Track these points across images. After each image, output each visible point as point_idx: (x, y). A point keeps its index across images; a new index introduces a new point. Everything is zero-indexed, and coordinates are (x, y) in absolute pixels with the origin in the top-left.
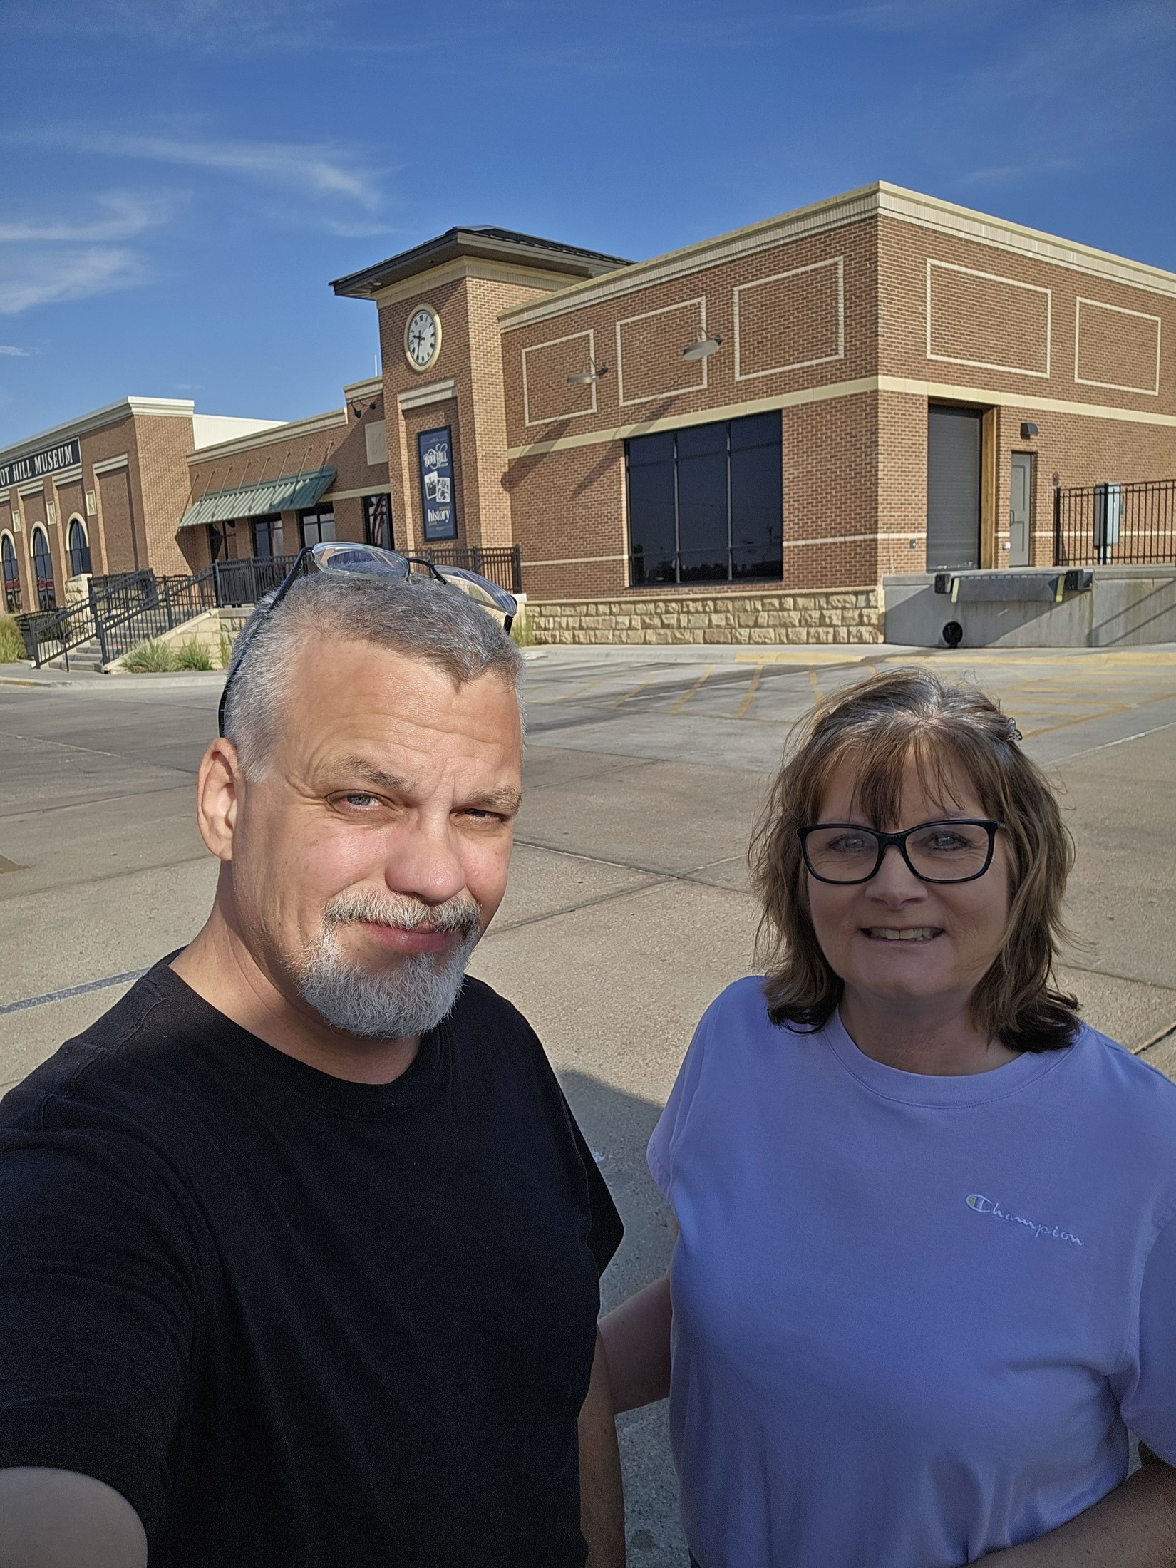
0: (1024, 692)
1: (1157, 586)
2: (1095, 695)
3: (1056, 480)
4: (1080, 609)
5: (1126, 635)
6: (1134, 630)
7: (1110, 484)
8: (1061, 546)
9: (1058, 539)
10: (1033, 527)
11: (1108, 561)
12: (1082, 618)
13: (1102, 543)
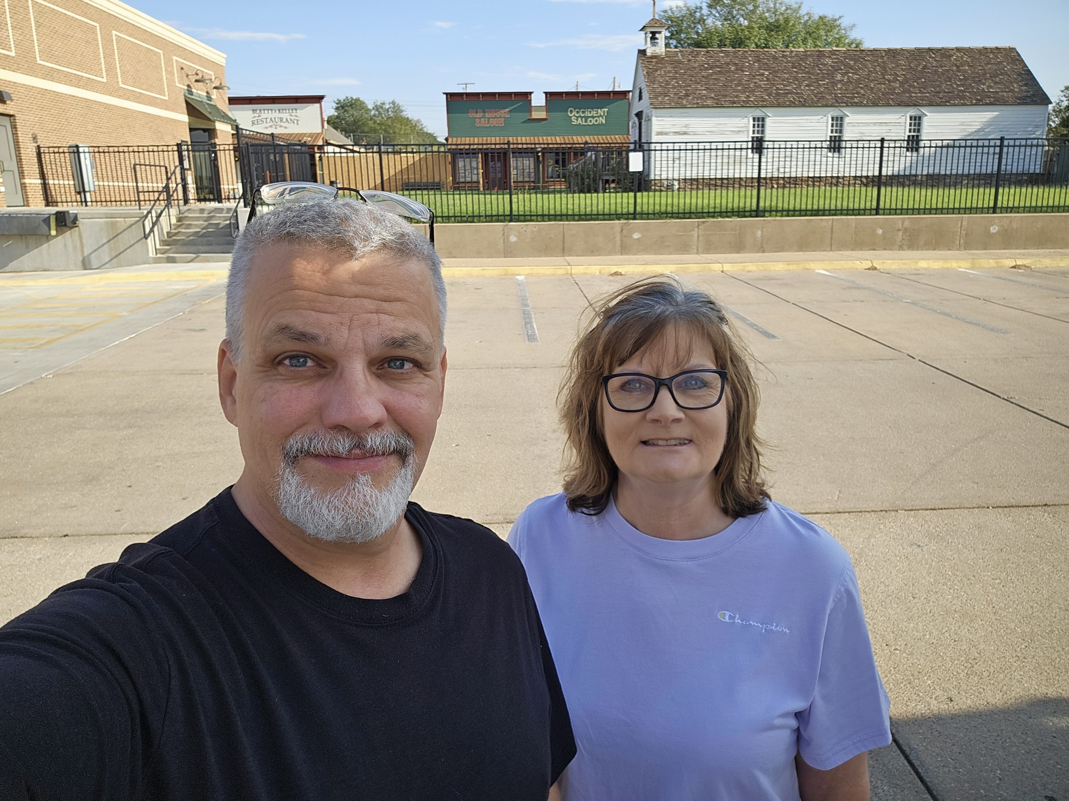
0: (36, 309)
1: (128, 224)
2: (94, 307)
3: (35, 138)
4: (72, 241)
5: (111, 260)
6: (117, 256)
7: (80, 145)
8: (48, 191)
9: (45, 186)
10: (22, 175)
11: (89, 204)
12: (75, 248)
13: (82, 190)
